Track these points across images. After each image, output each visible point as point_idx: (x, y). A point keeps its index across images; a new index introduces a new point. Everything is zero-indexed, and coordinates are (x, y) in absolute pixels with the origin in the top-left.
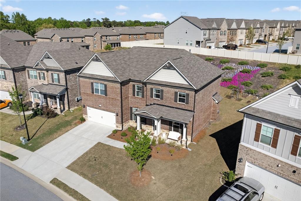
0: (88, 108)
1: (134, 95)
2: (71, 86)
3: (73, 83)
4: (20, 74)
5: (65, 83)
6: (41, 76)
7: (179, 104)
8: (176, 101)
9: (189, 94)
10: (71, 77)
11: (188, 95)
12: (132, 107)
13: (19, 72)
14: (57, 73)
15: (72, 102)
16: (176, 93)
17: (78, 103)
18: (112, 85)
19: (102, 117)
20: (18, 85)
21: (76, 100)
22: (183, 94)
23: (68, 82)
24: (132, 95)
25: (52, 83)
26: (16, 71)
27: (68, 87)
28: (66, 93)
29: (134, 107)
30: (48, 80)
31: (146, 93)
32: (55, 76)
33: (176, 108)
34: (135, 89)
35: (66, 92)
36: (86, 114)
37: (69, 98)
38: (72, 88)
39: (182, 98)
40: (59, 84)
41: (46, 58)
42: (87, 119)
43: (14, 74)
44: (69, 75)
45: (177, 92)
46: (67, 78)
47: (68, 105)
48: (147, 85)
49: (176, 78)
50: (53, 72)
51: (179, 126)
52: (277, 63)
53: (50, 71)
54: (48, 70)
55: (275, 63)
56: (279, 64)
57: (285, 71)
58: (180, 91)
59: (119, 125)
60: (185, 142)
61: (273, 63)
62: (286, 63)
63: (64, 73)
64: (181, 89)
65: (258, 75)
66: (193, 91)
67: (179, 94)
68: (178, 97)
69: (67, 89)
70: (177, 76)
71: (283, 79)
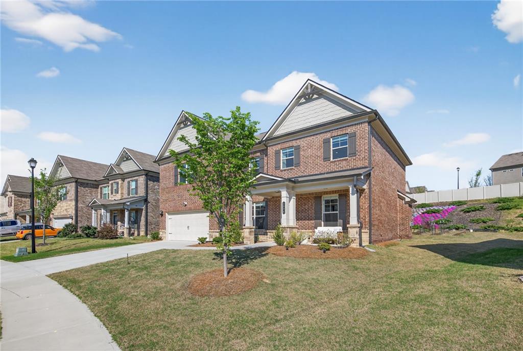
0: (168, 216)
2: (154, 200)
4: (88, 192)
5: (145, 192)
6: (114, 188)
7: (335, 162)
8: (326, 159)
9: (355, 133)
11: (353, 136)
13: (87, 189)
14: (135, 178)
16: (327, 142)
19: (188, 227)
20: (80, 205)
22: (341, 141)
23: (150, 192)
25: (128, 197)
26: (81, 185)
27: (149, 199)
28: (144, 208)
30: (122, 193)
32: (133, 185)
33: (327, 173)
36: (164, 227)
39: (340, 147)
40: (136, 196)
41: (124, 161)
42: (165, 237)
43: (77, 188)
44: (154, 182)
45: (329, 139)
46: (149, 186)
47: (145, 227)
48: (269, 148)
49: (325, 112)
50: (130, 179)
51: (337, 213)
52: (483, 200)
53: (127, 178)
54: (124, 177)
55: (479, 200)
56: (487, 200)
57: (504, 202)
58: (335, 134)
59: (215, 231)
60: (358, 230)
61: (476, 201)
62: (500, 196)
63: (144, 176)
64: (338, 129)
65: (456, 212)
66: (365, 122)
67: (333, 142)
68: (332, 149)
69: (146, 201)
70: (327, 108)
71: (506, 210)
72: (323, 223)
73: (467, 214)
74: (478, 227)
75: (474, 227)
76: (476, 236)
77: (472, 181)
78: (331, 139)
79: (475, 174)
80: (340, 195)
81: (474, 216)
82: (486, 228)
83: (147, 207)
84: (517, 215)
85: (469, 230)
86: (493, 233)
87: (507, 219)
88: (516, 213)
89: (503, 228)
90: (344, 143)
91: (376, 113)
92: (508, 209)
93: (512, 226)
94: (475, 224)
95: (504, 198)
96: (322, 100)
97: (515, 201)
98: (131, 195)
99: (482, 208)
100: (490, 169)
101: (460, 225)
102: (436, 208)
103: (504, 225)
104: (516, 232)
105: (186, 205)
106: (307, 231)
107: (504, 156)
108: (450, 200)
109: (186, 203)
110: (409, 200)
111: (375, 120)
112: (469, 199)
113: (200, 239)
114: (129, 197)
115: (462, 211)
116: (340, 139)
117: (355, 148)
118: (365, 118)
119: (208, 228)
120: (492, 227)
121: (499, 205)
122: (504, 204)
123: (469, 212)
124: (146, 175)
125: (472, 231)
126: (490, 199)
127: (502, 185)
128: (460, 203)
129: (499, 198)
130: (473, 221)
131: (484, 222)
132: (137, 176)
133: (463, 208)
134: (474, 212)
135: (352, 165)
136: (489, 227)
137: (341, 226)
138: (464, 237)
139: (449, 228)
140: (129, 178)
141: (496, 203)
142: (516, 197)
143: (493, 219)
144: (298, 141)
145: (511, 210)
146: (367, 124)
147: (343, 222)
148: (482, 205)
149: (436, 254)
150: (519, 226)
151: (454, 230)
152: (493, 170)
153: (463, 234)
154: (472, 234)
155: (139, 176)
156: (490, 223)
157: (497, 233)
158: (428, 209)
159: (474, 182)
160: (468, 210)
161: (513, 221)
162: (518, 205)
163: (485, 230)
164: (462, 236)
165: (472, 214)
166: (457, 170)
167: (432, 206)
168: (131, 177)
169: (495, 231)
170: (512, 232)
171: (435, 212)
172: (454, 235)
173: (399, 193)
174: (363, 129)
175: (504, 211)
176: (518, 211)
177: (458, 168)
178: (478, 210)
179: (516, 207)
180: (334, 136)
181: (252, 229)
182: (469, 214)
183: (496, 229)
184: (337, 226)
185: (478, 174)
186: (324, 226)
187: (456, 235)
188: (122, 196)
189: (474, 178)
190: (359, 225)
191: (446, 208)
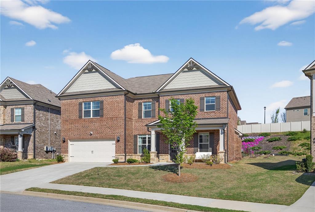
0: (70, 143)
1: (140, 117)
2: (40, 127)
3: (43, 123)
5: (33, 119)
7: (207, 112)
8: (202, 110)
9: (220, 97)
10: (41, 115)
11: (218, 98)
12: (137, 135)
14: (22, 106)
15: (39, 150)
16: (202, 99)
17: (47, 155)
18: (111, 100)
19: (92, 151)
21: (45, 150)
22: (211, 100)
23: (36, 119)
24: (137, 117)
25: (11, 123)
27: (37, 127)
29: (139, 135)
30: (4, 120)
31: (158, 110)
32: (18, 112)
33: (202, 119)
34: (142, 109)
35: (33, 133)
36: (66, 151)
37: (36, 143)
38: (41, 129)
39: (210, 104)
40: (23, 123)
41: (6, 89)
42: (67, 160)
44: (39, 111)
45: (204, 98)
46: (37, 114)
47: (33, 151)
48: (160, 97)
49: (200, 80)
50: (14, 107)
51: (208, 144)
52: (280, 132)
53: (10, 105)
54: (6, 104)
55: (278, 133)
56: (282, 133)
57: (292, 135)
58: (207, 95)
59: (121, 154)
60: (224, 154)
61: (276, 133)
62: (290, 131)
63: (32, 105)
64: (209, 92)
65: (264, 142)
66: (225, 91)
67: (206, 100)
68: (205, 104)
69: (34, 128)
70: (202, 78)
71: (293, 141)
72: (199, 149)
73: (271, 143)
74: (277, 153)
75: (275, 153)
76: (276, 159)
77: (273, 117)
78: (205, 98)
79: (275, 112)
80: (210, 133)
81: (275, 145)
82: (282, 153)
83: (35, 133)
84: (299, 145)
85: (272, 154)
86: (286, 157)
87: (294, 147)
88: (299, 143)
89: (291, 153)
90: (213, 102)
91: (232, 87)
92: (295, 140)
93: (296, 152)
94: (275, 150)
95: (292, 132)
96: (199, 73)
97: (299, 135)
98: (15, 122)
99: (280, 139)
100: (285, 108)
101: (267, 151)
102: (251, 138)
103: (291, 151)
104: (297, 156)
105: (91, 135)
106: (189, 154)
107: (294, 99)
108: (259, 132)
109: (92, 133)
110: (242, 135)
111: (231, 90)
112: (272, 132)
113: (113, 160)
114: (13, 123)
115: (268, 140)
116: (211, 99)
117: (220, 106)
118: (225, 89)
119: (115, 152)
120: (285, 152)
121: (290, 137)
122: (292, 136)
123: (272, 141)
124: (34, 104)
125: (274, 155)
126: (284, 132)
127: (291, 122)
128: (266, 135)
129: (290, 132)
130: (274, 148)
131: (281, 149)
132: (24, 105)
133: (268, 139)
134: (274, 142)
135: (218, 115)
136: (283, 153)
137: (211, 152)
138: (270, 159)
139: (261, 153)
140: (12, 105)
141: (288, 135)
142: (299, 132)
143: (286, 147)
144: (183, 96)
145: (296, 141)
146: (226, 93)
147: (212, 149)
148: (279, 137)
149: (260, 167)
150: (299, 152)
151: (263, 154)
152: (287, 109)
153: (269, 157)
154: (274, 157)
155: (26, 104)
156: (284, 150)
157: (288, 157)
158: (245, 138)
159: (274, 118)
160: (271, 140)
161: (297, 149)
162: (300, 138)
163: (282, 154)
164: (269, 158)
165: (274, 143)
166: (264, 109)
167: (248, 136)
168: (16, 105)
169: (286, 155)
170: (295, 156)
171: (250, 141)
172: (264, 158)
173: (236, 130)
174: (224, 95)
175: (292, 141)
176: (300, 142)
177: (265, 107)
178: (277, 140)
179: (299, 139)
180: (207, 97)
181: (155, 153)
182: (272, 143)
183: (287, 154)
184: (208, 152)
185: (277, 112)
186: (200, 152)
187: (265, 158)
188: (4, 122)
189: (275, 115)
190: (225, 152)
191: (257, 137)
